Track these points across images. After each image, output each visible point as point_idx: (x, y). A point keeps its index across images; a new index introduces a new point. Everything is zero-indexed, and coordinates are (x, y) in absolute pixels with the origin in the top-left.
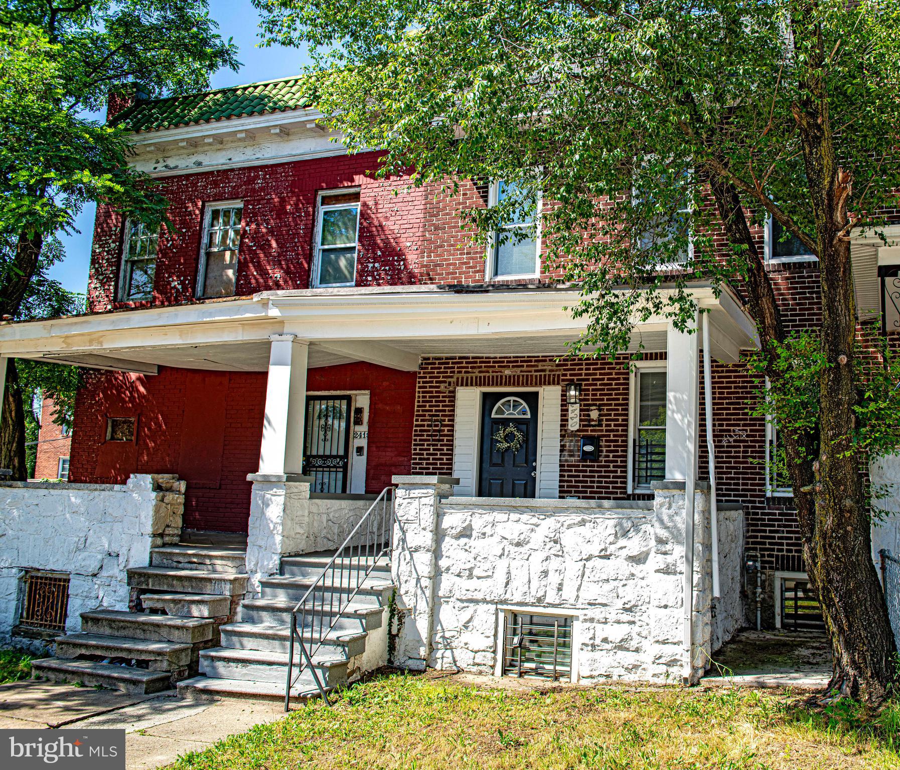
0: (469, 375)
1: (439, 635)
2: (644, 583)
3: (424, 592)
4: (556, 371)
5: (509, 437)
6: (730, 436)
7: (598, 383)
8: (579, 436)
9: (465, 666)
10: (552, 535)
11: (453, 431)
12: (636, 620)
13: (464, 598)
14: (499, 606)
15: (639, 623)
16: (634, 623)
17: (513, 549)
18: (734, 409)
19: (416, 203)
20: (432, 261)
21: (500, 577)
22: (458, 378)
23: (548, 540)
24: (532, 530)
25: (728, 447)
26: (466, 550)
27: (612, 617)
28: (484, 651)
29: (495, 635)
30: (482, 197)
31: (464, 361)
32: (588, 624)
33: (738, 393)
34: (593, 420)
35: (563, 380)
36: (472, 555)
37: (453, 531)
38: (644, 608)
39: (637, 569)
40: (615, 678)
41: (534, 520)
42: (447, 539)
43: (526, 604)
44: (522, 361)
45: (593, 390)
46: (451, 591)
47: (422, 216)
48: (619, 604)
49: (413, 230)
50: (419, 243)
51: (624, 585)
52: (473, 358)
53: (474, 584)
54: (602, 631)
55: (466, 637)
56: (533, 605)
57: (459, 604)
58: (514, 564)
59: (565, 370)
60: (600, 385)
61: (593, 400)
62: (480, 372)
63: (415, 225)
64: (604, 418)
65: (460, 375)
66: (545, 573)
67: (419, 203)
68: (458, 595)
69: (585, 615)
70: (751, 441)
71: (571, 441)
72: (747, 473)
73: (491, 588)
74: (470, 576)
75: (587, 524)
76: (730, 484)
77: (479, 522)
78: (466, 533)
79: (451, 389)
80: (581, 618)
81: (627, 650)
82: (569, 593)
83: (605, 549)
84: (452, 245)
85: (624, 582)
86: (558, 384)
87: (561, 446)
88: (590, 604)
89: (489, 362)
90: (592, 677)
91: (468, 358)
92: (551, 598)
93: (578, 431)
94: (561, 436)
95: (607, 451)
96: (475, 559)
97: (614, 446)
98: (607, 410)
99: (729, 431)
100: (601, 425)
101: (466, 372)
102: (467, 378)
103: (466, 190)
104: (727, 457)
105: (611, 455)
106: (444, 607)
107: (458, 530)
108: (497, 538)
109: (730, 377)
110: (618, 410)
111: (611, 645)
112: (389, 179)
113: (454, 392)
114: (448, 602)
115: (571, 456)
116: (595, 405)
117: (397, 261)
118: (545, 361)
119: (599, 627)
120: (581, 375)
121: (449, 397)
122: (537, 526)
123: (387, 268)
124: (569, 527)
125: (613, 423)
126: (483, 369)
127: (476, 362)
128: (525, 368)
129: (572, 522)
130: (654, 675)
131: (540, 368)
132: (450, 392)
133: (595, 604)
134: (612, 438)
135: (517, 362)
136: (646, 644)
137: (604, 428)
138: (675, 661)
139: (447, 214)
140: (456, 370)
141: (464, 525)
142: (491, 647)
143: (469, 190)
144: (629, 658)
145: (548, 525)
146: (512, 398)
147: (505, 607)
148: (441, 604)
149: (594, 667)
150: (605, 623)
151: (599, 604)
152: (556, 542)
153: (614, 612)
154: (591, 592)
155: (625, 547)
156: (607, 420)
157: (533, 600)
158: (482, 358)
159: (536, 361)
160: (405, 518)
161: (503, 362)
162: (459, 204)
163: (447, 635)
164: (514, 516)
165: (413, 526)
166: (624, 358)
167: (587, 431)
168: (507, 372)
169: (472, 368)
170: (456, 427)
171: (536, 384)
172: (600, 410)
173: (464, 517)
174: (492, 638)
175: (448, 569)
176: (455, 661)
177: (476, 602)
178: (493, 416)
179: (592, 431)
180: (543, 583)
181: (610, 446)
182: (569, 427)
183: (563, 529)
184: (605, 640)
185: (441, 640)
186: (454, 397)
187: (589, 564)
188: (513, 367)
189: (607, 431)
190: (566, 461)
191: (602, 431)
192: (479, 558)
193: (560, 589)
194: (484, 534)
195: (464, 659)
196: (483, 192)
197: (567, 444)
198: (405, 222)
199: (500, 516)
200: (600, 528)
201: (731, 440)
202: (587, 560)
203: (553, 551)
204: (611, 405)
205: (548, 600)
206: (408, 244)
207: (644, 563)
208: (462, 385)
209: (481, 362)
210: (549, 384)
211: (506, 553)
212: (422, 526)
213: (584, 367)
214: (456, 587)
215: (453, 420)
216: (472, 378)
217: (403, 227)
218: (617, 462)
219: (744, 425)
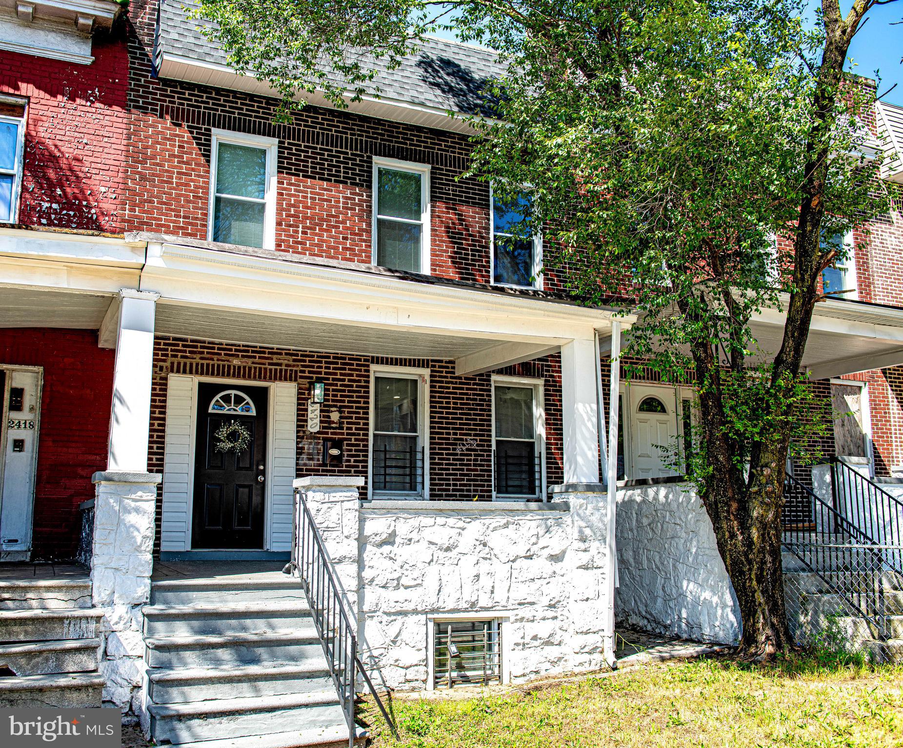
0: (188, 361)
1: (365, 655)
2: (564, 579)
3: (351, 609)
4: (294, 366)
5: (233, 436)
6: (464, 445)
7: (339, 383)
8: (319, 438)
9: (397, 684)
10: (482, 538)
11: (164, 425)
12: (558, 615)
13: (393, 610)
14: (430, 616)
15: (560, 618)
16: (555, 618)
17: (442, 554)
18: (466, 419)
19: (113, 140)
20: (137, 217)
21: (431, 584)
22: (172, 363)
23: (478, 543)
24: (460, 534)
25: (461, 455)
26: (391, 558)
27: (540, 615)
28: (416, 665)
29: (426, 648)
30: (204, 155)
31: (181, 343)
32: (518, 625)
33: (469, 404)
34: (333, 422)
35: (301, 377)
36: (399, 562)
37: (378, 538)
38: (565, 603)
39: (557, 567)
40: (543, 673)
41: (461, 524)
42: (369, 547)
43: (458, 611)
44: (253, 352)
45: (333, 390)
46: (377, 604)
47: (122, 158)
48: (545, 601)
49: (110, 173)
50: (119, 191)
51: (548, 583)
52: (192, 341)
53: (402, 594)
54: (531, 629)
55: (394, 653)
56: (466, 610)
57: (385, 618)
58: (445, 570)
59: (303, 366)
60: (341, 385)
61: (333, 401)
62: (202, 358)
63: (112, 168)
64: (345, 421)
65: (176, 360)
66: (477, 576)
67: (118, 141)
68: (384, 607)
69: (517, 615)
70: (481, 450)
71: (310, 443)
72: (477, 480)
73: (423, 597)
74: (397, 587)
75: (510, 526)
76: (462, 490)
77: (403, 528)
78: (390, 540)
79: (163, 375)
80: (512, 619)
81: (552, 644)
82: (500, 595)
83: (529, 550)
84: (165, 203)
85: (547, 580)
86: (296, 380)
87: (298, 448)
88: (520, 604)
89: (213, 348)
90: (524, 675)
91: (185, 340)
92: (484, 602)
93: (318, 433)
94: (298, 437)
95: (348, 456)
96: (402, 567)
97: (356, 451)
98: (348, 412)
99: (462, 440)
100: (342, 428)
101: (182, 357)
102: (185, 364)
103: (183, 142)
104: (460, 465)
105: (352, 460)
106: (368, 622)
107: (384, 536)
108: (424, 544)
109: (462, 389)
110: (359, 413)
111: (539, 641)
112: (74, 101)
113: (166, 379)
114: (372, 617)
115: (309, 459)
116: (335, 406)
117: (86, 206)
118: (281, 354)
119: (528, 625)
120: (320, 373)
121: (160, 384)
122: (463, 529)
123: (72, 213)
124: (495, 529)
125: (354, 427)
126: (205, 355)
127: (196, 347)
128: (257, 360)
129: (498, 524)
130: (581, 664)
131: (275, 361)
132: (161, 378)
133: (523, 604)
134: (353, 442)
135: (248, 351)
136: (566, 637)
137: (345, 431)
138: (597, 647)
139: (158, 164)
140: (170, 353)
141: (390, 531)
142: (423, 661)
143: (187, 142)
144: (553, 652)
145: (475, 529)
146: (233, 392)
147: (436, 616)
148: (365, 620)
149: (526, 665)
150: (533, 621)
151: (528, 603)
152: (485, 545)
153: (540, 609)
154: (521, 592)
155: (547, 547)
156: (348, 423)
157: (465, 606)
158: (204, 342)
159: (269, 353)
160: (325, 525)
161: (231, 350)
162: (175, 156)
163: (376, 653)
164: (441, 520)
165: (334, 534)
166: (365, 360)
167: (327, 433)
168: (236, 362)
169: (190, 352)
170: (168, 422)
171: (270, 378)
172: (340, 412)
173: (388, 522)
174: (424, 650)
175: (372, 580)
176: (384, 682)
177: (404, 613)
178: (210, 411)
179: (332, 433)
180: (476, 587)
181: (351, 450)
182: (309, 428)
183: (489, 532)
184: (535, 638)
185: (368, 661)
186: (166, 385)
187: (515, 565)
188: (243, 356)
189: (348, 434)
190: (305, 465)
191: (343, 434)
192: (406, 566)
193: (492, 592)
194: (410, 540)
195: (394, 678)
196: (205, 151)
197: (306, 447)
198: (99, 160)
199: (427, 521)
200: (523, 530)
201: (464, 448)
202: (513, 561)
203: (482, 555)
204: (352, 407)
205: (482, 603)
206: (103, 189)
207: (562, 561)
208: (178, 371)
209: (202, 347)
210: (286, 380)
211: (435, 560)
212: (346, 534)
213: (323, 365)
214: (382, 599)
215: (164, 413)
216: (191, 364)
217: (93, 165)
218: (358, 467)
219: (475, 435)
